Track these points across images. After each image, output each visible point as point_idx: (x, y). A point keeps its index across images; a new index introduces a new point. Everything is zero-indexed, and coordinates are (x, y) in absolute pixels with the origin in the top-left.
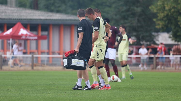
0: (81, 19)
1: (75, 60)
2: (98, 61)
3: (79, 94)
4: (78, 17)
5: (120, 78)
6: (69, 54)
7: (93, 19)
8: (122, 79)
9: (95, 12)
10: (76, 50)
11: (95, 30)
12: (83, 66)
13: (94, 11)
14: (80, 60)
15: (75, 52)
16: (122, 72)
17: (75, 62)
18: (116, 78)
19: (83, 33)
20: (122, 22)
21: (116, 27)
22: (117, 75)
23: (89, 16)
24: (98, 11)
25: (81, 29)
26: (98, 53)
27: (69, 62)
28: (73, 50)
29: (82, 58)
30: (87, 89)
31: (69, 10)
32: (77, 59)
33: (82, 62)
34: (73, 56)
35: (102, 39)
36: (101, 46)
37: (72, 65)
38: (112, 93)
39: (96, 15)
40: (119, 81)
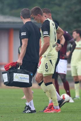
0: (25, 21)
1: (18, 74)
2: (46, 75)
3: (19, 119)
4: (22, 19)
5: (73, 98)
6: (10, 67)
7: (41, 21)
8: (75, 99)
9: (44, 12)
10: (19, 61)
11: (44, 36)
12: (29, 82)
13: (42, 11)
14: (24, 74)
15: (17, 64)
16: (75, 90)
17: (18, 77)
18: (68, 98)
19: (27, 39)
20: (75, 25)
21: (67, 32)
22: (69, 94)
23: (36, 17)
24: (47, 11)
25: (25, 34)
26: (47, 66)
27: (11, 77)
28: (15, 62)
29: (27, 71)
30: (30, 112)
31: (7, 10)
32: (20, 73)
33: (27, 76)
34: (15, 69)
35: (52, 48)
36: (50, 56)
37: (14, 80)
38: (62, 117)
39: (45, 16)
40: (71, 101)
